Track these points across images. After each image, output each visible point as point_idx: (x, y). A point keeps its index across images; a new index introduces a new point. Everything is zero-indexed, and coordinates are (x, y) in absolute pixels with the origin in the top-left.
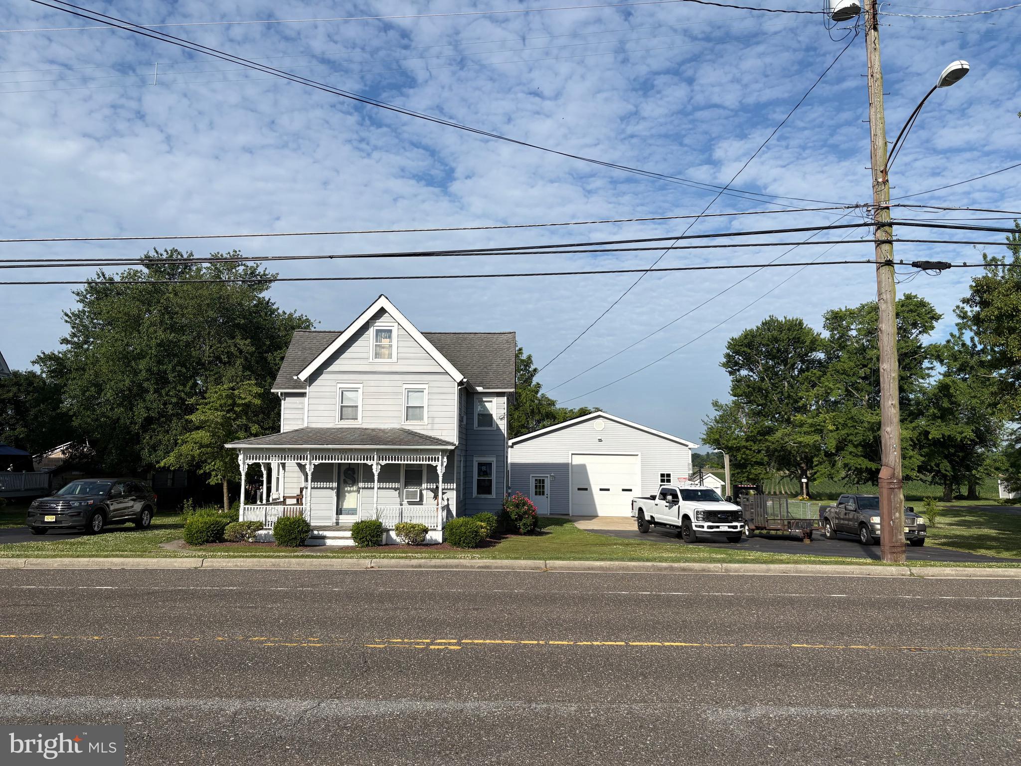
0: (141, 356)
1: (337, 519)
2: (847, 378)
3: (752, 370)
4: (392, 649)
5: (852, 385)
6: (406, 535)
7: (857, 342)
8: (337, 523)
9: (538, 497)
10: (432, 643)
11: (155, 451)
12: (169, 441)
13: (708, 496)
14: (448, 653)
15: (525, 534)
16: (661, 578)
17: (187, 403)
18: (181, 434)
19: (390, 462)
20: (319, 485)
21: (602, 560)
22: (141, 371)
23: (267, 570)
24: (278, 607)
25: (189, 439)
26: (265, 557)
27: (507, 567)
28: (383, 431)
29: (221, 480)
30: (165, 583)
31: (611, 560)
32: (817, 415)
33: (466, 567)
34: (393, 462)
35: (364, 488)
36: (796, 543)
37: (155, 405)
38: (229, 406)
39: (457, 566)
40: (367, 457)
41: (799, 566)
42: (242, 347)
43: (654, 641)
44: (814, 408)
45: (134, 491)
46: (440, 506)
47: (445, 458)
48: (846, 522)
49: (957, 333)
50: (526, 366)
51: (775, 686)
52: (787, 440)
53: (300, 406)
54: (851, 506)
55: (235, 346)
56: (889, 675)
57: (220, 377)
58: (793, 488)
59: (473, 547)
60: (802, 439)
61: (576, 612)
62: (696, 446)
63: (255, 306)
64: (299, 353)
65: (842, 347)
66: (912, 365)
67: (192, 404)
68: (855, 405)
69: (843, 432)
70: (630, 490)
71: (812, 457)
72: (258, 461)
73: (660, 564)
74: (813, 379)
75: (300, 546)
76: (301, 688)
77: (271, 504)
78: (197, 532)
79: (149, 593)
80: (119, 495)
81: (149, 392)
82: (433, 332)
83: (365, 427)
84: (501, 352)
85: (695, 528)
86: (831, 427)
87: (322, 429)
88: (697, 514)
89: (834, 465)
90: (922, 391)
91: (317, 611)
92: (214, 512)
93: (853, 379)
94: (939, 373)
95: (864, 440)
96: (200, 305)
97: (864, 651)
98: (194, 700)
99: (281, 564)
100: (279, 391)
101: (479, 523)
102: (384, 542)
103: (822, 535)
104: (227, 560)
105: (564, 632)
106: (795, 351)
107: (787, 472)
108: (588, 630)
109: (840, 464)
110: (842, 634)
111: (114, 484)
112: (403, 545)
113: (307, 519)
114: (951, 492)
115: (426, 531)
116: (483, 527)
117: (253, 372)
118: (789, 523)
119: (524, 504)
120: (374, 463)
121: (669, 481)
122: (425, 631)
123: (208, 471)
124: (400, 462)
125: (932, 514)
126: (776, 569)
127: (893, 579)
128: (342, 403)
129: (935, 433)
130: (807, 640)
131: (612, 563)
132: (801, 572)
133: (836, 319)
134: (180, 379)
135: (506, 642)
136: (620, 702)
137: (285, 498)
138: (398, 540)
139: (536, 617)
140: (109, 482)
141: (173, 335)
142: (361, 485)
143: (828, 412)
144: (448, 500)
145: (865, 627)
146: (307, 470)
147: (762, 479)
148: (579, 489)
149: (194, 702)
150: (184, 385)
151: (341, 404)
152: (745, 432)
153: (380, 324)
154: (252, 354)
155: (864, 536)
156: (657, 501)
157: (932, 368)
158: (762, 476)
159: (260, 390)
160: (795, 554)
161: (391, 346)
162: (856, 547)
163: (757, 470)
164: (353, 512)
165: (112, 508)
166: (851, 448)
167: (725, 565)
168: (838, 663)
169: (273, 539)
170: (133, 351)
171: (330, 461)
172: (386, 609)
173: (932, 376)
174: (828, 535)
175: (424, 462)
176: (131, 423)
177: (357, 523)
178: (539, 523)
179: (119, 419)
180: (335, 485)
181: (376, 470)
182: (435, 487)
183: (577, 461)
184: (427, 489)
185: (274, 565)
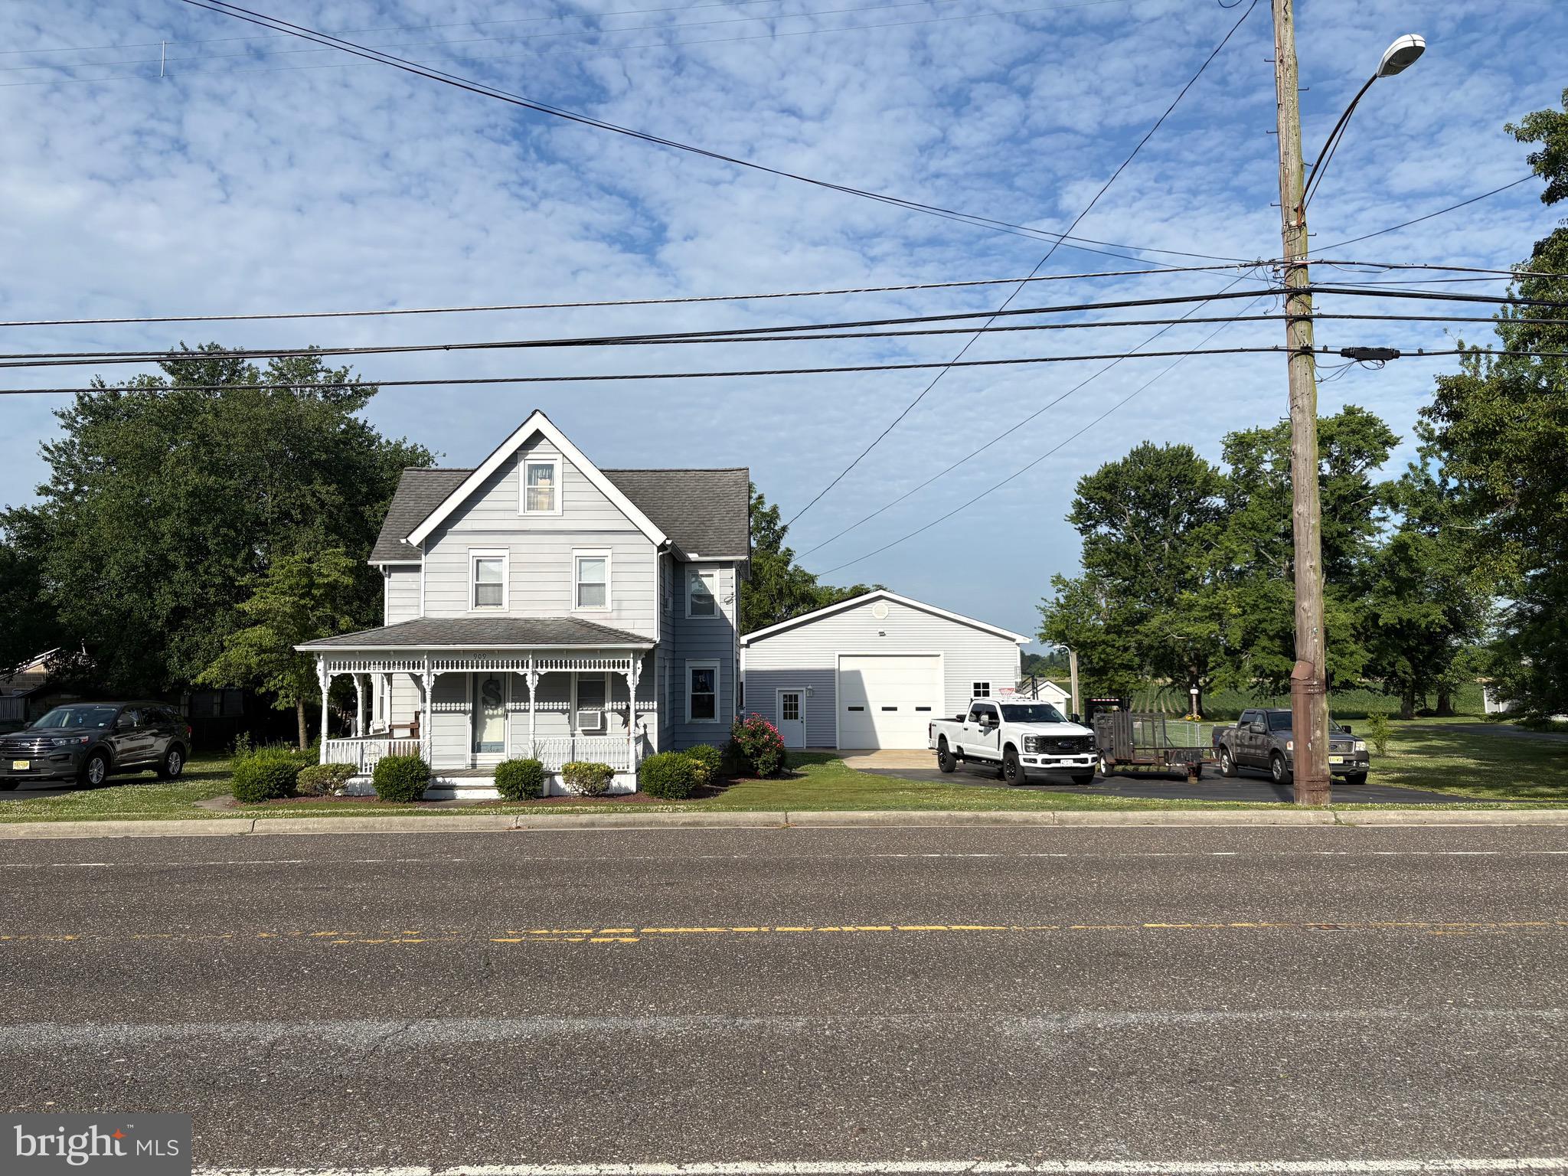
0: (164, 511)
1: (474, 759)
2: (1257, 535)
3: (1114, 525)
4: (532, 944)
5: (1265, 547)
6: (580, 781)
7: (1272, 480)
8: (474, 766)
9: (788, 721)
10: (595, 935)
11: (190, 660)
12: (211, 643)
13: (1044, 714)
14: (617, 948)
15: (766, 777)
16: (959, 835)
17: (237, 584)
18: (230, 633)
19: (554, 670)
20: (444, 706)
21: (873, 809)
22: (163, 535)
23: (354, 835)
24: (363, 888)
25: (240, 640)
26: (352, 815)
27: (727, 823)
28: (542, 622)
29: (294, 702)
30: (190, 856)
31: (887, 808)
32: (1214, 592)
33: (664, 824)
34: (559, 670)
35: (515, 711)
36: (1176, 783)
37: (188, 589)
38: (303, 587)
39: (650, 823)
40: (518, 662)
41: (1170, 813)
42: (323, 497)
43: (936, 924)
44: (1208, 581)
45: (152, 721)
46: (632, 735)
47: (640, 662)
48: (1253, 751)
49: (1418, 464)
50: (769, 522)
51: (1112, 984)
52: (1168, 630)
53: (414, 587)
54: (1259, 725)
55: (313, 495)
56: (1283, 964)
57: (291, 545)
58: (1177, 703)
59: (683, 798)
60: (1189, 630)
61: (825, 883)
62: (1028, 641)
63: (343, 432)
64: (412, 504)
65: (1250, 489)
66: (1355, 515)
67: (246, 585)
68: (1270, 575)
69: (1252, 617)
70: (929, 709)
71: (1206, 656)
72: (347, 671)
73: (961, 813)
74: (1207, 537)
75: (415, 800)
76: (382, 1005)
77: (371, 737)
78: (253, 782)
79: (162, 872)
80: (129, 728)
81: (178, 568)
82: (620, 469)
83: (513, 617)
84: (726, 499)
85: (1023, 763)
86: (1235, 610)
87: (446, 621)
88: (1026, 742)
89: (1238, 668)
90: (1370, 553)
91: (422, 892)
92: (284, 752)
93: (1268, 537)
94: (1395, 526)
95: (1283, 629)
96: (255, 433)
97: (1250, 930)
98: (211, 1025)
99: (377, 826)
100: (381, 563)
101: (693, 761)
102: (546, 793)
103: (1216, 772)
104: (292, 820)
105: (801, 914)
106: (1180, 496)
107: (1169, 680)
108: (839, 910)
109: (1247, 666)
110: (1221, 907)
111: (122, 711)
112: (575, 797)
113: (427, 759)
114: (1413, 705)
115: (610, 774)
116: (699, 766)
117: (341, 535)
118: (1166, 753)
119: (764, 732)
120: (529, 671)
121: (986, 694)
122: (586, 917)
123: (273, 689)
124: (568, 670)
125: (1380, 738)
126: (1137, 818)
127: (1309, 828)
128: (477, 580)
129: (1387, 617)
130: (1168, 917)
131: (887, 813)
132: (1173, 822)
133: (1241, 446)
134: (227, 548)
135: (709, 930)
136: (872, 1013)
137: (392, 728)
138: (568, 788)
139: (761, 893)
140: (113, 707)
141: (213, 478)
142: (510, 706)
143: (1230, 588)
144: (645, 726)
145: (1257, 896)
146: (425, 684)
147: (1131, 690)
148: (851, 709)
149: (212, 1028)
150: (234, 557)
151: (475, 582)
152: (1104, 620)
153: (535, 456)
154: (339, 508)
155: (1278, 771)
156: (967, 723)
157: (1384, 519)
158: (1130, 686)
159: (351, 563)
160: (1172, 798)
161: (552, 490)
162: (1266, 787)
163: (1123, 677)
164: (498, 747)
165: (119, 748)
166: (1264, 642)
167: (1058, 814)
168: (1209, 948)
169: (373, 791)
170: (150, 504)
171: (460, 670)
172: (531, 887)
173: (1384, 531)
174: (1226, 770)
175: (607, 670)
176: (150, 617)
177: (503, 765)
178: (789, 761)
179: (131, 610)
180: (469, 706)
181: (532, 682)
182: (624, 707)
183: (847, 665)
184: (613, 710)
185: (366, 827)
